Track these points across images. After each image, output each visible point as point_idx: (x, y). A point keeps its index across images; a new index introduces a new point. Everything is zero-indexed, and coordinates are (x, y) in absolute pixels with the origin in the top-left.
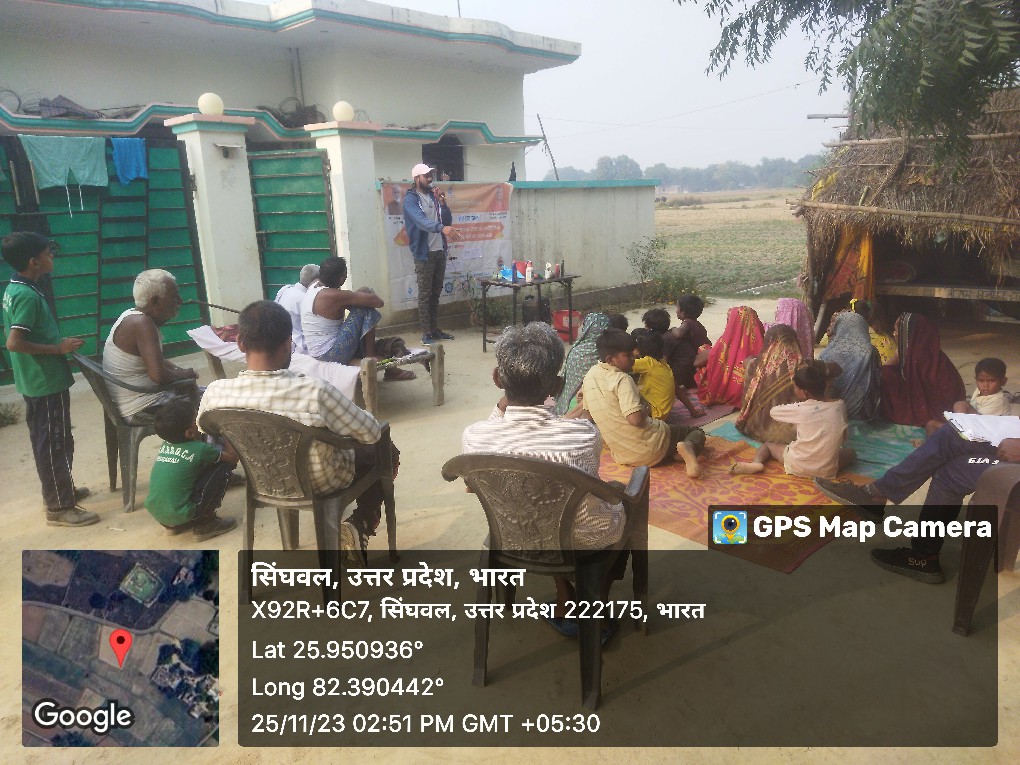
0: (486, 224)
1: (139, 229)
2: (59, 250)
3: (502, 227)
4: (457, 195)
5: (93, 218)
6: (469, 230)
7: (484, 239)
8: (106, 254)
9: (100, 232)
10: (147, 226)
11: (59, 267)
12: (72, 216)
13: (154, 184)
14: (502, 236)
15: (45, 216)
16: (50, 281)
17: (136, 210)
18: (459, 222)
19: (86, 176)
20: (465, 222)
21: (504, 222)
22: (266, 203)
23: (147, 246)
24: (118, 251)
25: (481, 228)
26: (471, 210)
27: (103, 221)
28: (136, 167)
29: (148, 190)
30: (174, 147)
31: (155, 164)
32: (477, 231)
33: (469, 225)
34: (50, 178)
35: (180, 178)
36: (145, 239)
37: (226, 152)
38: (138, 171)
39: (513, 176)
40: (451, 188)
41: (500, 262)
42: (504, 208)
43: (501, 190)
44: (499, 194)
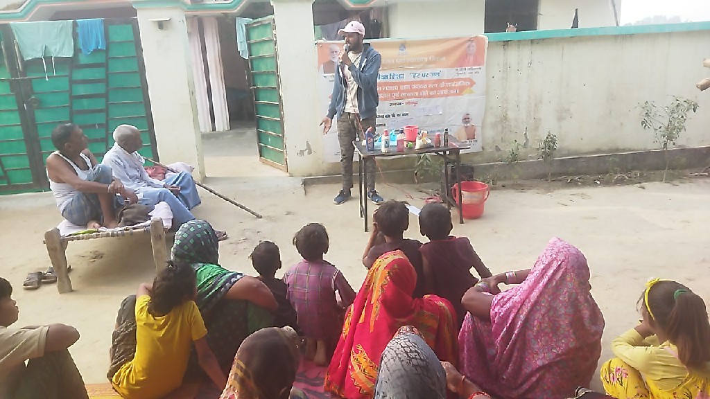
0: (450, 80)
1: (101, 88)
2: (40, 104)
3: (473, 83)
4: (411, 52)
5: (66, 80)
6: (425, 86)
7: (447, 95)
8: (76, 107)
9: (71, 91)
10: (107, 86)
11: (41, 117)
12: (47, 79)
13: (113, 53)
14: (471, 92)
15: (30, 80)
16: (35, 126)
17: (98, 74)
18: (412, 79)
19: (58, 50)
20: (421, 78)
21: (475, 78)
22: (255, 63)
23: (107, 101)
24: (85, 104)
25: (442, 85)
26: (430, 66)
27: (73, 82)
28: (96, 41)
29: (108, 59)
30: (127, 23)
31: (114, 38)
32: (437, 88)
33: (427, 82)
34: (32, 52)
35: (133, 48)
36: (105, 96)
37: (161, 25)
38: (97, 43)
39: (575, 24)
40: (403, 45)
41: (466, 119)
42: (477, 62)
43: (474, 44)
44: (471, 48)
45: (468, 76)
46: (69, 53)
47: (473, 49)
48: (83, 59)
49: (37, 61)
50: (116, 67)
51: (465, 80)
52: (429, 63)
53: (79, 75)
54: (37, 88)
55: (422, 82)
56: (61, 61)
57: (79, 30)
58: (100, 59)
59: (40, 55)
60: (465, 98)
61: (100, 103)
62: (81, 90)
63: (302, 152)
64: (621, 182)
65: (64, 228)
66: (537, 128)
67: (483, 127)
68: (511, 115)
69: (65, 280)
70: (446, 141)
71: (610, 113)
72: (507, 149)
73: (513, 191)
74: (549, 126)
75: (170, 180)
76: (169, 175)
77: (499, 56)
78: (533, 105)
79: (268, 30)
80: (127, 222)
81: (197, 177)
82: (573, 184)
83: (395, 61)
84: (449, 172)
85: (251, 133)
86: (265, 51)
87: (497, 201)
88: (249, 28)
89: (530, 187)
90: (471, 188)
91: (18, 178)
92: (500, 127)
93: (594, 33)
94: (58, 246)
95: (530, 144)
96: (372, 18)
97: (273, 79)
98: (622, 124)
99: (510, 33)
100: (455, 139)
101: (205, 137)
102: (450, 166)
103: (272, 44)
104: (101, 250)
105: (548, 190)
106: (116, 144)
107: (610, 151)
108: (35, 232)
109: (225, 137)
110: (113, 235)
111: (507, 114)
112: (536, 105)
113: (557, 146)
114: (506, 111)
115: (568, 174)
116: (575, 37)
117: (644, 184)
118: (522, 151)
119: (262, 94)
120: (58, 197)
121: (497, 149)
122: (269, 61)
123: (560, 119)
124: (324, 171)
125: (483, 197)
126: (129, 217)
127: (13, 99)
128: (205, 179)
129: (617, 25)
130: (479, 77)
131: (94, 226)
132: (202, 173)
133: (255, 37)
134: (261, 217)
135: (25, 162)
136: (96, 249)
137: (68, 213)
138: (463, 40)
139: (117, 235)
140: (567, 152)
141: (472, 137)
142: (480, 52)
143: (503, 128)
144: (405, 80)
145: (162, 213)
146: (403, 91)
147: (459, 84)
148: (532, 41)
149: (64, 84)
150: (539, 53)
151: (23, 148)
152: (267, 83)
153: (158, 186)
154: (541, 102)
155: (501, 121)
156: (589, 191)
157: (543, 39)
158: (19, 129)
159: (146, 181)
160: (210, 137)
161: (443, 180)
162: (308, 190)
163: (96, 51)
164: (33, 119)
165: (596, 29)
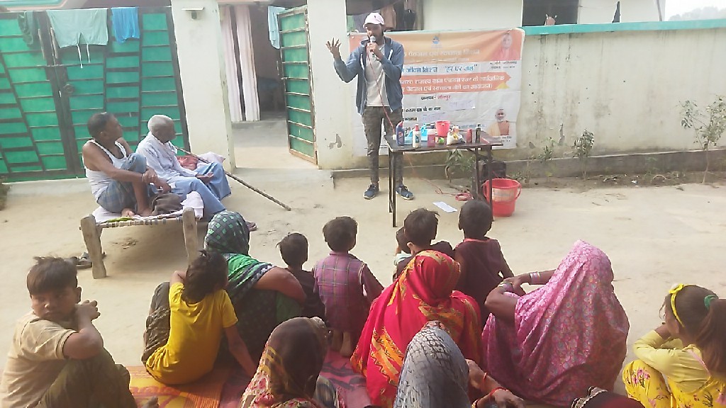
0: (485, 74)
1: (134, 77)
2: (74, 92)
3: (507, 78)
4: (444, 44)
5: (100, 69)
6: (459, 80)
7: (481, 90)
8: (110, 95)
9: (105, 79)
10: (141, 75)
11: (76, 104)
12: (82, 67)
13: (147, 42)
14: (506, 87)
15: (65, 68)
16: (69, 113)
17: (132, 62)
18: (445, 73)
19: (92, 39)
20: (454, 72)
21: (509, 72)
22: (287, 54)
23: (141, 89)
24: (119, 92)
25: (476, 79)
26: (464, 59)
27: (107, 70)
28: (129, 29)
29: (141, 47)
30: (162, 12)
31: (148, 27)
32: (472, 82)
33: (460, 76)
34: (67, 39)
35: (166, 37)
36: (139, 85)
37: (194, 15)
38: (131, 32)
39: (617, 18)
40: (437, 38)
41: (500, 114)
42: (513, 57)
43: (510, 37)
44: (507, 42)
45: (502, 70)
46: (103, 41)
47: (509, 43)
48: (117, 48)
49: (72, 49)
50: (150, 56)
51: (500, 74)
52: (463, 56)
53: (113, 63)
54: (73, 75)
55: (455, 76)
56: (96, 49)
57: (113, 18)
58: (134, 48)
59: (75, 43)
60: (499, 93)
61: (134, 93)
62: (115, 78)
63: (331, 146)
64: (658, 183)
65: (100, 215)
66: (572, 125)
67: (518, 123)
68: (546, 110)
69: (100, 265)
70: (478, 137)
71: (650, 110)
72: (541, 146)
73: (545, 189)
74: (586, 123)
75: (202, 170)
76: (200, 165)
77: (536, 50)
78: (570, 101)
79: (301, 20)
80: (160, 211)
81: (227, 167)
82: (610, 183)
83: (428, 54)
84: (480, 169)
85: (281, 124)
86: (297, 42)
87: (529, 199)
88: (281, 19)
89: (565, 186)
90: (501, 185)
91: (53, 165)
92: (534, 124)
93: (635, 29)
94: (93, 232)
95: (565, 141)
96: (406, 9)
97: (304, 70)
98: (662, 122)
99: (550, 27)
100: (486, 135)
101: (236, 127)
102: (481, 163)
103: (304, 35)
104: (135, 237)
105: (583, 189)
106: (150, 133)
107: (649, 150)
108: (70, 218)
109: (255, 127)
110: (147, 223)
111: (542, 110)
112: (573, 102)
113: (594, 144)
114: (541, 107)
115: (605, 173)
116: (616, 32)
117: (682, 185)
118: (557, 149)
119: (293, 85)
120: (93, 184)
121: (531, 145)
122: (301, 53)
123: (598, 116)
124: (353, 164)
125: (515, 194)
126: (162, 205)
127: (48, 86)
128: (235, 170)
129: (661, 20)
130: (515, 71)
131: (128, 213)
132: (232, 163)
133: (287, 27)
134: (290, 210)
135: (59, 150)
136: (130, 236)
137: (103, 201)
138: (500, 33)
139: (151, 223)
140: (604, 150)
141: (505, 132)
142: (516, 46)
143: (538, 124)
144: (439, 73)
145: (193, 203)
146: (436, 85)
147: (494, 78)
148: (570, 35)
149: (98, 72)
150: (578, 48)
151: (57, 136)
152: (298, 74)
153: (190, 176)
154: (578, 98)
155: (536, 116)
156: (624, 191)
157: (582, 34)
158: (55, 115)
159: (178, 171)
160: (240, 128)
161: (474, 177)
162: (337, 183)
163: (130, 40)
164: (68, 107)
165: (638, 24)
